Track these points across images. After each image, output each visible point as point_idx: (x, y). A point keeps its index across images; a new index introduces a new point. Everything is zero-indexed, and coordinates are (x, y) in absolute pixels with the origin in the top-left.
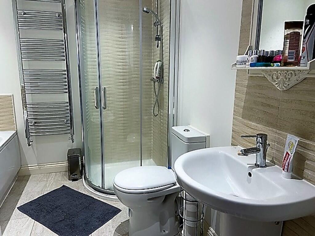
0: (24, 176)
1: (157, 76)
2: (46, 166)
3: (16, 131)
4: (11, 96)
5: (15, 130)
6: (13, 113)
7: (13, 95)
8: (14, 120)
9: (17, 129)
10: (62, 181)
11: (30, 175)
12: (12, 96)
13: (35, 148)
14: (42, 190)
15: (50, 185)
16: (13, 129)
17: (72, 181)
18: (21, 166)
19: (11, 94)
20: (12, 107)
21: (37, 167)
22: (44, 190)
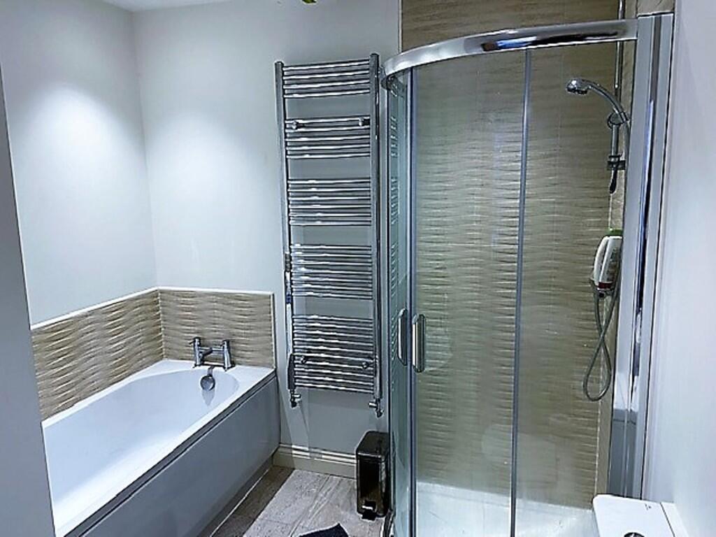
0: (283, 468)
1: (600, 281)
2: (323, 456)
3: (273, 370)
4: (270, 298)
5: (273, 368)
6: (271, 331)
7: (273, 295)
8: (272, 345)
9: (276, 366)
10: (342, 507)
11: (294, 469)
12: (272, 297)
13: (306, 411)
14: (294, 523)
15: (316, 513)
16: (270, 366)
17: (363, 518)
18: (280, 443)
19: (270, 293)
20: (270, 320)
21: (308, 454)
22: (297, 523)
